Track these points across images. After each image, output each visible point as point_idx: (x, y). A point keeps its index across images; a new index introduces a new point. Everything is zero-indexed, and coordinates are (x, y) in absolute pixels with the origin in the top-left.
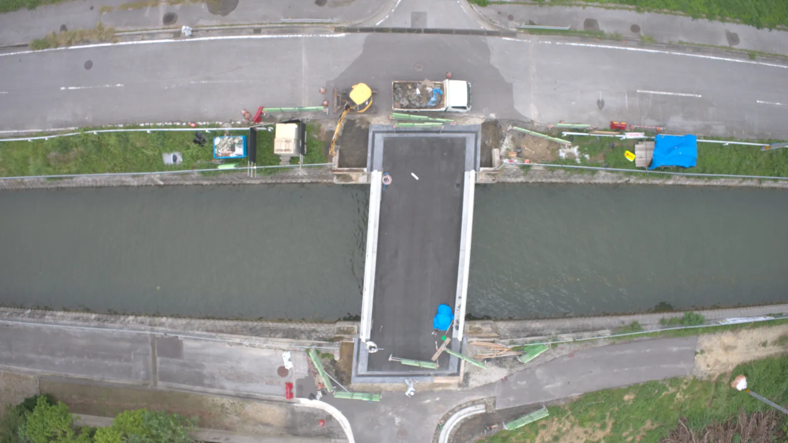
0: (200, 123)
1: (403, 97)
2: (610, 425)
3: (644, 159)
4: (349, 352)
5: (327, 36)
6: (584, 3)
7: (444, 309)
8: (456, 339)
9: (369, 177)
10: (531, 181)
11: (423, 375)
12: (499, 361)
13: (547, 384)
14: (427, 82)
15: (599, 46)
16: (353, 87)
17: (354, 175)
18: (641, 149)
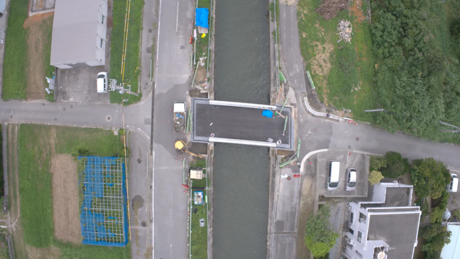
0: (188, 211)
1: (180, 128)
2: (317, 43)
3: (205, 29)
4: (281, 151)
5: (154, 158)
6: (140, 53)
7: (264, 113)
8: (276, 109)
9: (211, 142)
10: (213, 76)
11: (291, 122)
12: (286, 91)
13: (296, 71)
14: (174, 119)
15: (158, 47)
16: (176, 148)
17: (211, 148)
18: (201, 31)
